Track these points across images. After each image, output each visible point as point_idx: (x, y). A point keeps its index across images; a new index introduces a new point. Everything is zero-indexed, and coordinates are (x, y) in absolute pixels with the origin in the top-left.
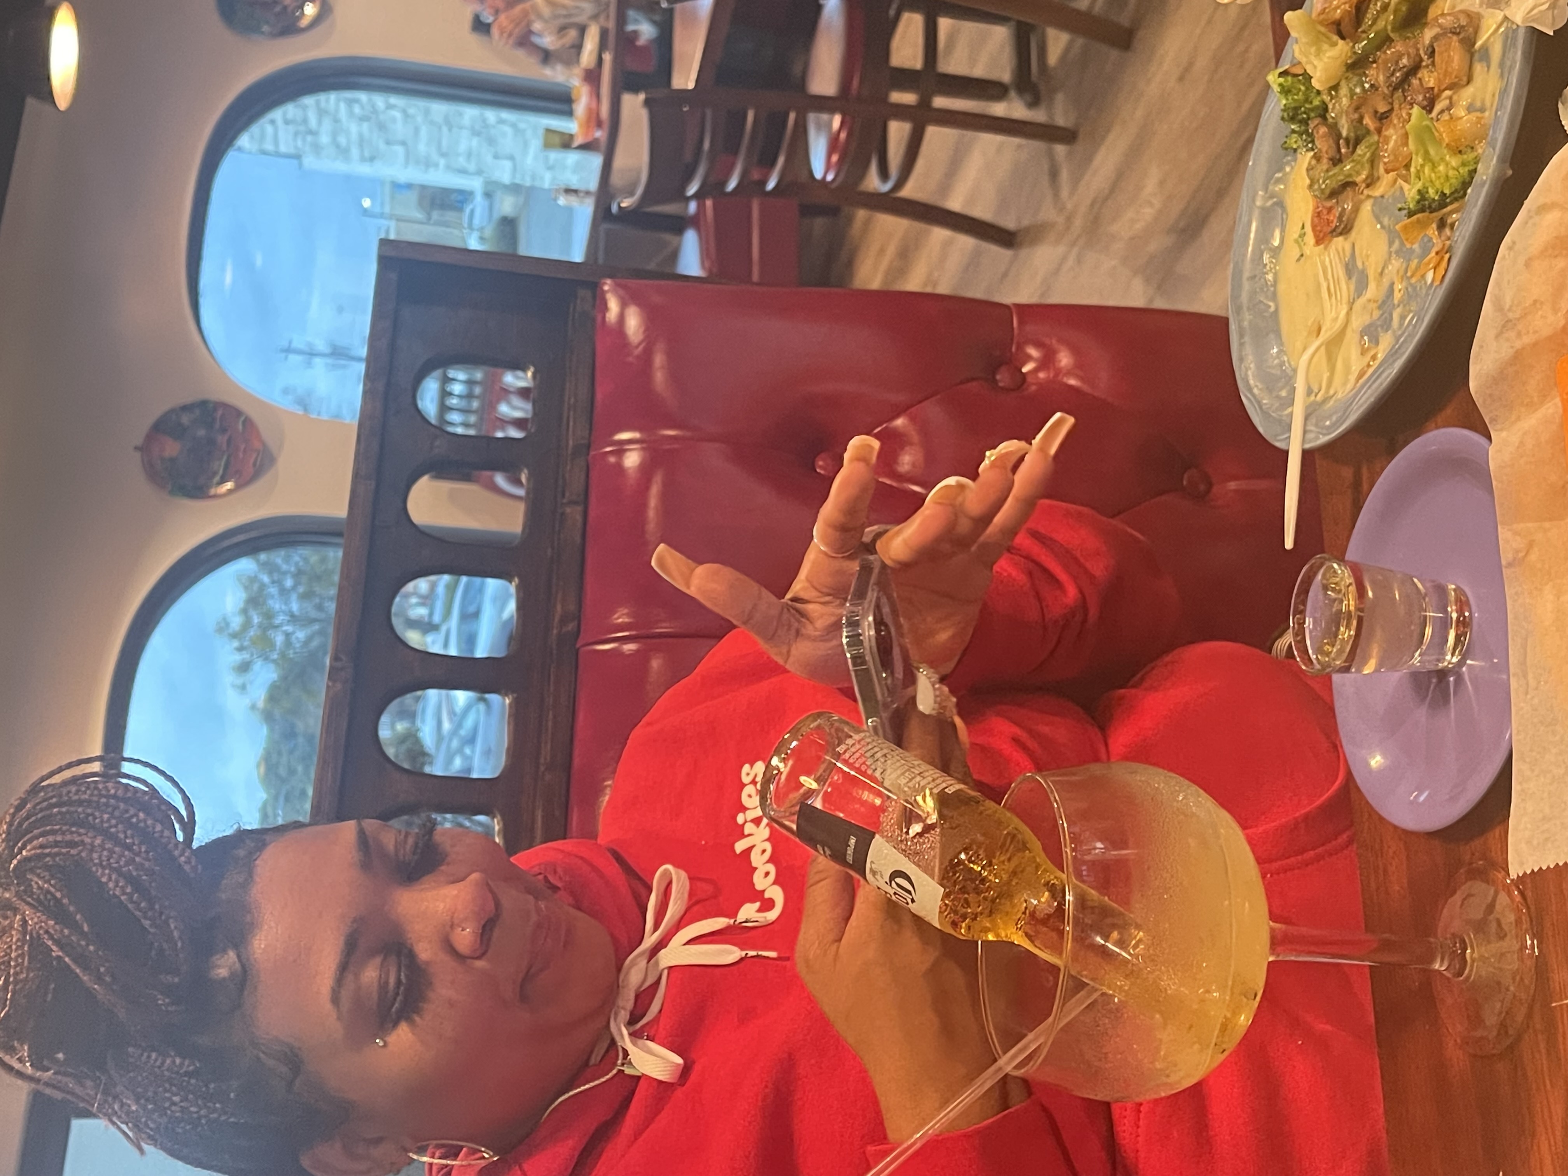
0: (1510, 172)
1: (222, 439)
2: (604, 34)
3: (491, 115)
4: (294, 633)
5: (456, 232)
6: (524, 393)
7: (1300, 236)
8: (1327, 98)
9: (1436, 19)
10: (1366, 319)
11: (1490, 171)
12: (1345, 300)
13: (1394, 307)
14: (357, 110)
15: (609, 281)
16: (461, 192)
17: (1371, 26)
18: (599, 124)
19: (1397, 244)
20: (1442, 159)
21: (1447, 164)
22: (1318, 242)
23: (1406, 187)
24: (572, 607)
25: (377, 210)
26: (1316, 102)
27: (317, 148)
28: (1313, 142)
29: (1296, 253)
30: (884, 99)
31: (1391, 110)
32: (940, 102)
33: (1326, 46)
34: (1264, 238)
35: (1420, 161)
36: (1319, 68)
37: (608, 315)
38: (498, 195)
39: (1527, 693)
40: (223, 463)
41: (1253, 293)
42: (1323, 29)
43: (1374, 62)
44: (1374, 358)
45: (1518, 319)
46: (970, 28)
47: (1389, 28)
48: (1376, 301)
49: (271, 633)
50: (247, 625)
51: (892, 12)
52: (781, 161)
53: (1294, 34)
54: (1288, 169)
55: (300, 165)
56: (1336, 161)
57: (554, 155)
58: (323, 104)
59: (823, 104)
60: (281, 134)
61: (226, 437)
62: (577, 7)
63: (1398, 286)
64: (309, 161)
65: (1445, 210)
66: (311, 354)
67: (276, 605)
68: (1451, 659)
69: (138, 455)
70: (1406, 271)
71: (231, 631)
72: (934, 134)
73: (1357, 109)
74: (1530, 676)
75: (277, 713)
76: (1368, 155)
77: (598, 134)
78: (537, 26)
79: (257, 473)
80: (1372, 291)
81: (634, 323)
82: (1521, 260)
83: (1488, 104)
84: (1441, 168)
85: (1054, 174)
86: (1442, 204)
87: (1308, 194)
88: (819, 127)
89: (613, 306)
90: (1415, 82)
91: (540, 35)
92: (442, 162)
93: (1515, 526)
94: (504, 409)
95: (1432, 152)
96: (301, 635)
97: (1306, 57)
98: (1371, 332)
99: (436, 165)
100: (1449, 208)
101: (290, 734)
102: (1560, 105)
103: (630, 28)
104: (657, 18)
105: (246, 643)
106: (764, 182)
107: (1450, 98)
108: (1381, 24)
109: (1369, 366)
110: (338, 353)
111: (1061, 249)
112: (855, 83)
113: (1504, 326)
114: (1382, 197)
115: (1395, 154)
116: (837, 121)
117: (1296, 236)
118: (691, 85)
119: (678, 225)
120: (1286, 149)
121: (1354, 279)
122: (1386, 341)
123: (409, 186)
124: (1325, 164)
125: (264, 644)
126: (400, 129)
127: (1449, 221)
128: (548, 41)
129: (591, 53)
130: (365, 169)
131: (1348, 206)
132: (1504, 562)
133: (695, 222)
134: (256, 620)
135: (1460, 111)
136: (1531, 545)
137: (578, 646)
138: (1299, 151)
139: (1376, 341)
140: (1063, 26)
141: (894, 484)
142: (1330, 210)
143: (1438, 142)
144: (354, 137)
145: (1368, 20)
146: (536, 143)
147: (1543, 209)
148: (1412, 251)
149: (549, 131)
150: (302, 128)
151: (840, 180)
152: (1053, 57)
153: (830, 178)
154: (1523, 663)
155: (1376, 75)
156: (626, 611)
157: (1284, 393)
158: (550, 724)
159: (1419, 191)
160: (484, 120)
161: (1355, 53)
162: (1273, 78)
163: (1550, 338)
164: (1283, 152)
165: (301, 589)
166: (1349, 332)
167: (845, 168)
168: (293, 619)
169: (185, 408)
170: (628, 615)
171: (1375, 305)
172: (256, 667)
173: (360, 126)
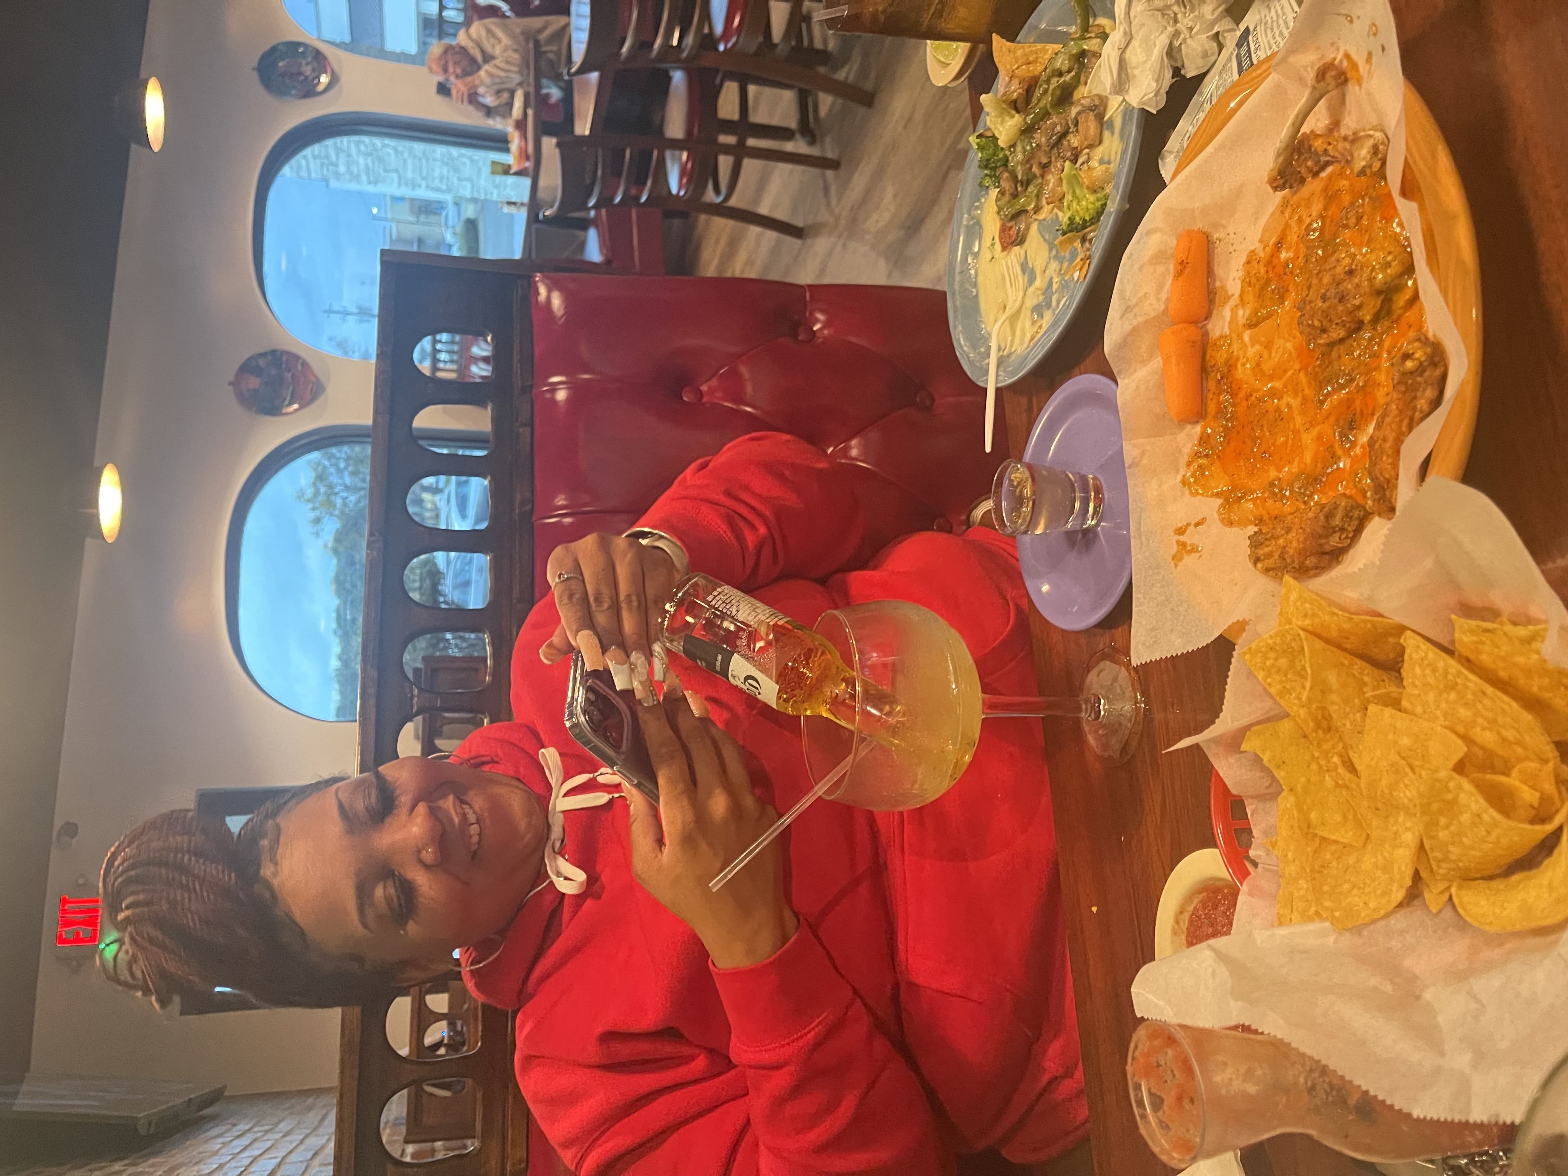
0: (1128, 206)
1: (288, 375)
2: (527, 96)
3: (455, 151)
4: (347, 498)
5: (437, 229)
6: (486, 360)
7: (992, 245)
8: (1007, 153)
9: (1079, 100)
10: (1035, 302)
11: (1116, 205)
12: (1021, 289)
13: (1053, 293)
14: (363, 148)
15: (539, 275)
16: (439, 202)
17: (1037, 104)
18: (528, 158)
19: (1054, 252)
20: (1084, 196)
21: (1087, 200)
22: (1004, 248)
23: (1060, 214)
24: (528, 494)
25: (383, 215)
26: (1001, 156)
27: (337, 175)
28: (999, 182)
29: (989, 256)
30: (715, 141)
31: (1050, 162)
32: (751, 142)
33: (1007, 118)
34: (968, 247)
35: (1070, 197)
36: (1003, 134)
37: (539, 298)
38: (463, 204)
39: (1141, 549)
40: (290, 391)
41: (962, 282)
42: (1004, 106)
43: (1039, 129)
44: (1040, 327)
45: (1134, 306)
46: (768, 92)
47: (1048, 106)
48: (1041, 290)
49: (333, 498)
50: (317, 493)
51: (718, 81)
52: (649, 183)
53: (986, 109)
54: (983, 200)
55: (327, 186)
56: (1015, 196)
57: (499, 179)
58: (339, 144)
59: (675, 145)
60: (312, 166)
61: (290, 374)
62: (508, 77)
63: (1056, 280)
64: (333, 184)
65: (1086, 231)
66: (345, 313)
67: (334, 479)
68: (1091, 522)
69: (231, 388)
70: (1060, 270)
71: (306, 497)
72: (750, 165)
73: (1028, 161)
74: (1143, 539)
75: (341, 549)
76: (1035, 192)
77: (527, 164)
78: (481, 90)
79: (314, 397)
80: (1038, 283)
81: (557, 301)
82: (1136, 266)
83: (1113, 158)
84: (1084, 203)
85: (826, 189)
86: (1084, 227)
87: (997, 218)
88: (673, 159)
89: (543, 290)
90: (1065, 143)
91: (483, 96)
92: (423, 183)
93: (1133, 441)
95: (1078, 192)
96: (353, 498)
97: (994, 124)
98: (1038, 310)
99: (420, 186)
100: (1089, 229)
101: (351, 563)
102: (1160, 161)
103: (544, 91)
104: (562, 84)
105: (317, 505)
106: (638, 197)
107: (1088, 154)
108: (1043, 103)
109: (1037, 332)
110: (363, 312)
111: (832, 239)
112: (696, 130)
113: (1126, 309)
114: (1044, 220)
115: (1053, 191)
116: (685, 156)
117: (989, 245)
118: (587, 133)
119: (584, 224)
120: (982, 185)
121: (1027, 274)
122: (1048, 318)
123: (402, 199)
124: (1007, 198)
125: (329, 503)
126: (393, 160)
127: (1089, 238)
128: (489, 100)
129: (519, 108)
130: (371, 189)
131: (1023, 226)
132: (1126, 465)
133: (595, 222)
134: (323, 490)
135: (1094, 163)
136: (1143, 454)
137: (534, 519)
138: (990, 188)
139: (1041, 316)
140: (828, 91)
141: (734, 407)
142: (1011, 228)
143: (1081, 185)
144: (362, 167)
145: (1034, 100)
146: (486, 170)
147: (1149, 233)
148: (1064, 257)
149: (494, 163)
150: (326, 161)
151: (689, 193)
152: (823, 111)
153: (682, 193)
154: (1139, 529)
155: (1040, 138)
156: (563, 497)
157: (982, 350)
158: (517, 573)
159: (1069, 218)
160: (450, 154)
161: (1026, 123)
162: (973, 139)
163: (1154, 318)
164: (978, 188)
165: (351, 468)
166: (1024, 310)
167: (691, 188)
168: (347, 488)
169: (263, 355)
170: (565, 499)
171: (1040, 292)
172: (325, 520)
173: (365, 159)
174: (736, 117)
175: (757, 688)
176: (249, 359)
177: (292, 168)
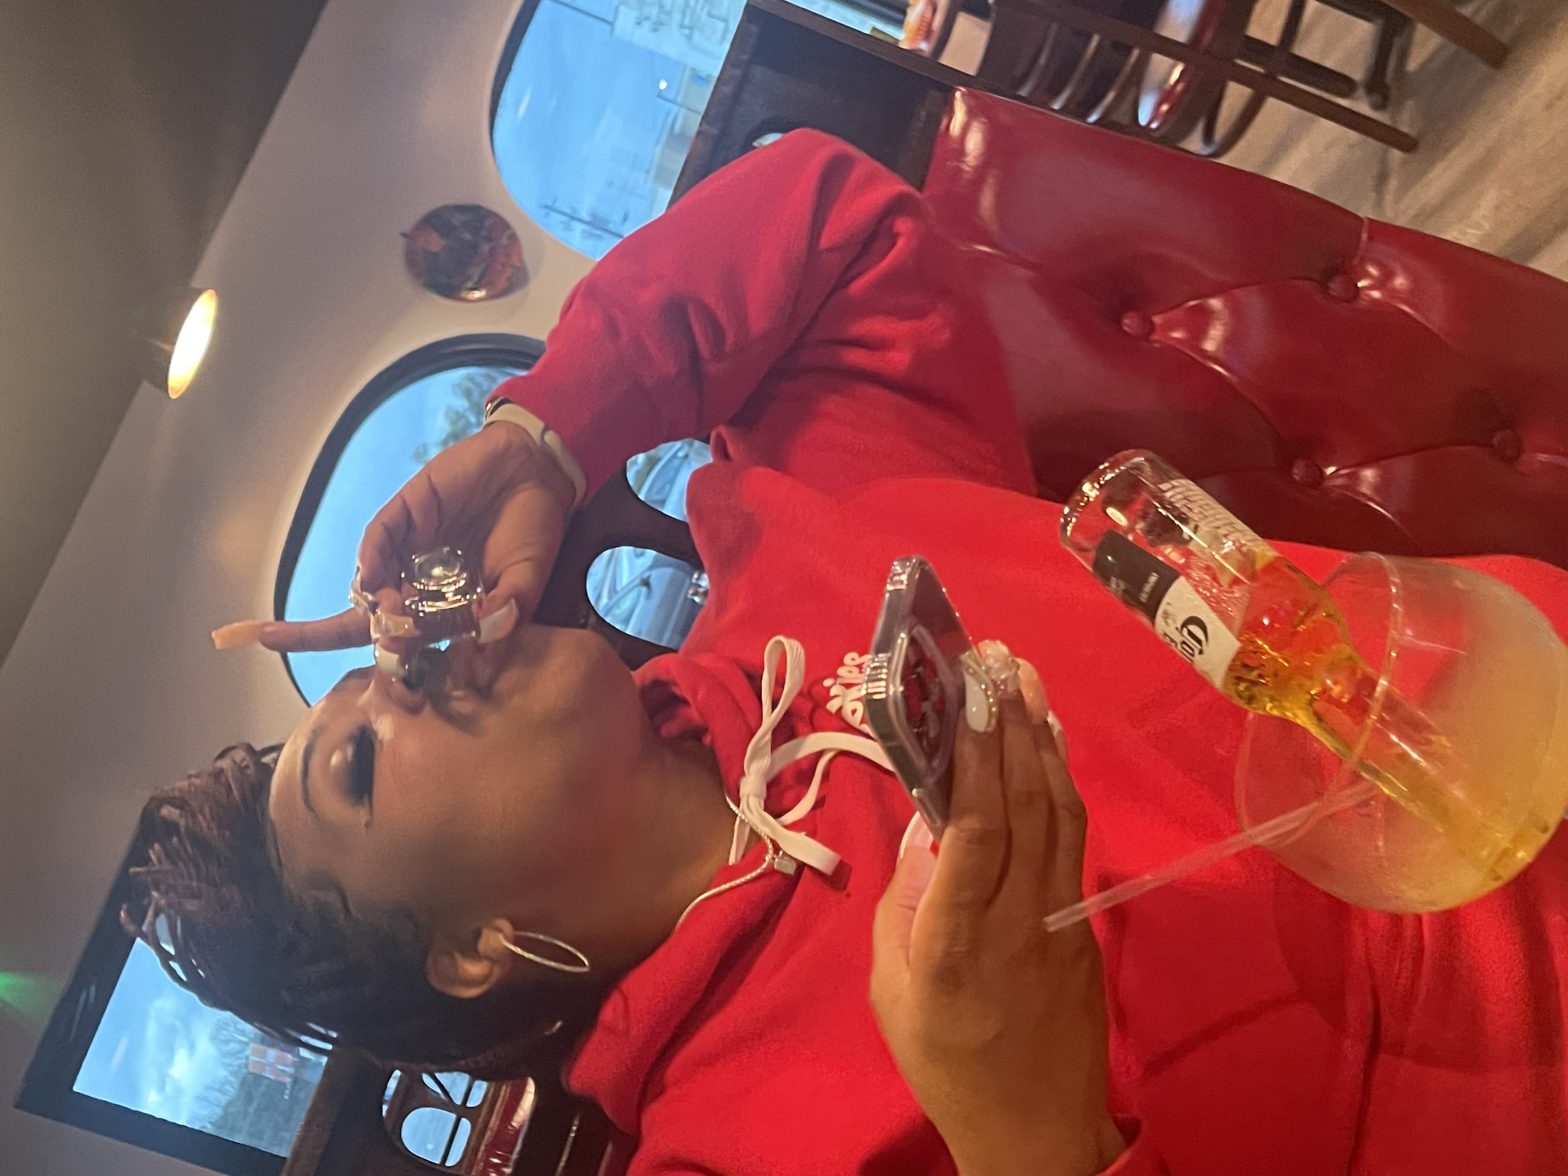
1: (485, 247)
15: (963, 90)
25: (671, 96)
30: (1231, 62)
32: (1286, 80)
37: (953, 121)
40: (480, 270)
46: (1336, 18)
52: (1111, 95)
59: (1170, 48)
61: (489, 247)
66: (573, 217)
69: (401, 241)
72: (1273, 107)
79: (510, 289)
85: (1382, 179)
89: (961, 114)
106: (1087, 113)
112: (1208, 36)
116: (1178, 70)
151: (1163, 131)
153: (1154, 125)
167: (1172, 120)
174: (1274, 41)
175: (1199, 642)
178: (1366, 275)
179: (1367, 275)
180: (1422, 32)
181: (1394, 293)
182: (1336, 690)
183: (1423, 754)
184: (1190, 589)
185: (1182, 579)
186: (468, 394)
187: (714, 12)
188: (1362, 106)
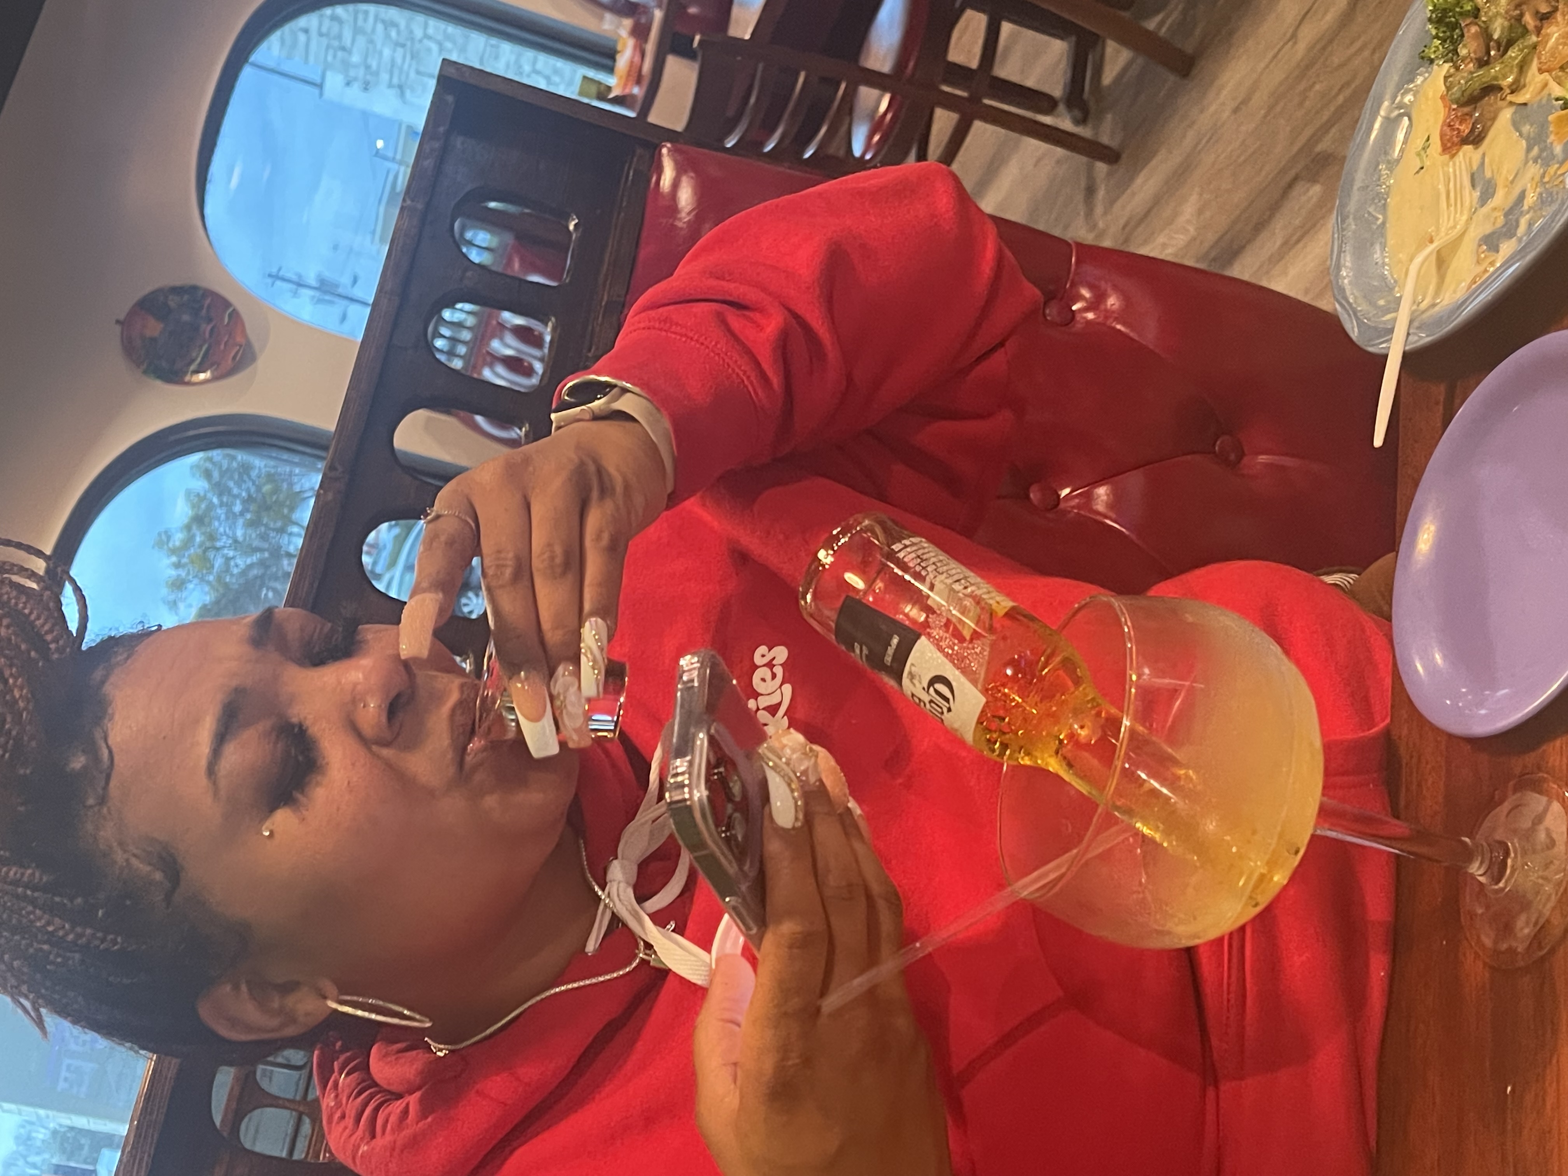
1: (206, 328)
4: (233, 558)
7: (1423, 149)
10: (1488, 229)
12: (1466, 210)
13: (1523, 213)
14: (393, 34)
18: (639, 81)
19: (1535, 150)
22: (1445, 151)
26: (1468, 7)
28: (1456, 47)
29: (1417, 164)
30: (935, 89)
31: (1555, 10)
32: (990, 101)
34: (1383, 149)
40: (203, 351)
41: (1361, 204)
44: (1491, 262)
46: (1030, 36)
48: (1502, 209)
49: (211, 554)
50: (188, 542)
52: (822, 131)
54: (1420, 80)
60: (313, 45)
61: (209, 328)
63: (1531, 192)
66: (300, 284)
67: (221, 527)
69: (118, 329)
71: (170, 545)
76: (1520, 58)
77: (636, 90)
79: (236, 368)
80: (1500, 199)
85: (1090, 191)
87: (1442, 104)
89: (669, 170)
94: (495, 345)
96: (242, 562)
98: (1491, 242)
105: (185, 560)
106: (802, 149)
109: (1485, 270)
110: (326, 290)
112: (910, 66)
114: (1525, 104)
115: (1554, 51)
116: (886, 101)
117: (1419, 147)
118: (747, 37)
120: (1423, 58)
121: (1478, 189)
122: (1507, 248)
124: (1466, 71)
125: (203, 562)
131: (1485, 115)
134: (199, 539)
138: (1436, 62)
139: (1495, 249)
140: (1123, 41)
142: (1464, 116)
144: (386, 61)
149: (587, 78)
150: (336, 43)
151: (879, 157)
152: (1108, 78)
153: (868, 157)
157: (1385, 300)
164: (1418, 60)
165: (248, 516)
166: (1467, 239)
167: (885, 148)
168: (236, 544)
169: (174, 290)
171: (1500, 213)
172: (191, 586)
173: (394, 51)
174: (974, 64)
175: (947, 700)
176: (160, 290)
177: (282, 41)
178: (1079, 298)
179: (1081, 298)
180: (1111, 46)
181: (1108, 314)
182: (1083, 733)
183: (1172, 789)
184: (932, 648)
185: (923, 639)
186: (208, 474)
187: (422, 69)
188: (1064, 122)
